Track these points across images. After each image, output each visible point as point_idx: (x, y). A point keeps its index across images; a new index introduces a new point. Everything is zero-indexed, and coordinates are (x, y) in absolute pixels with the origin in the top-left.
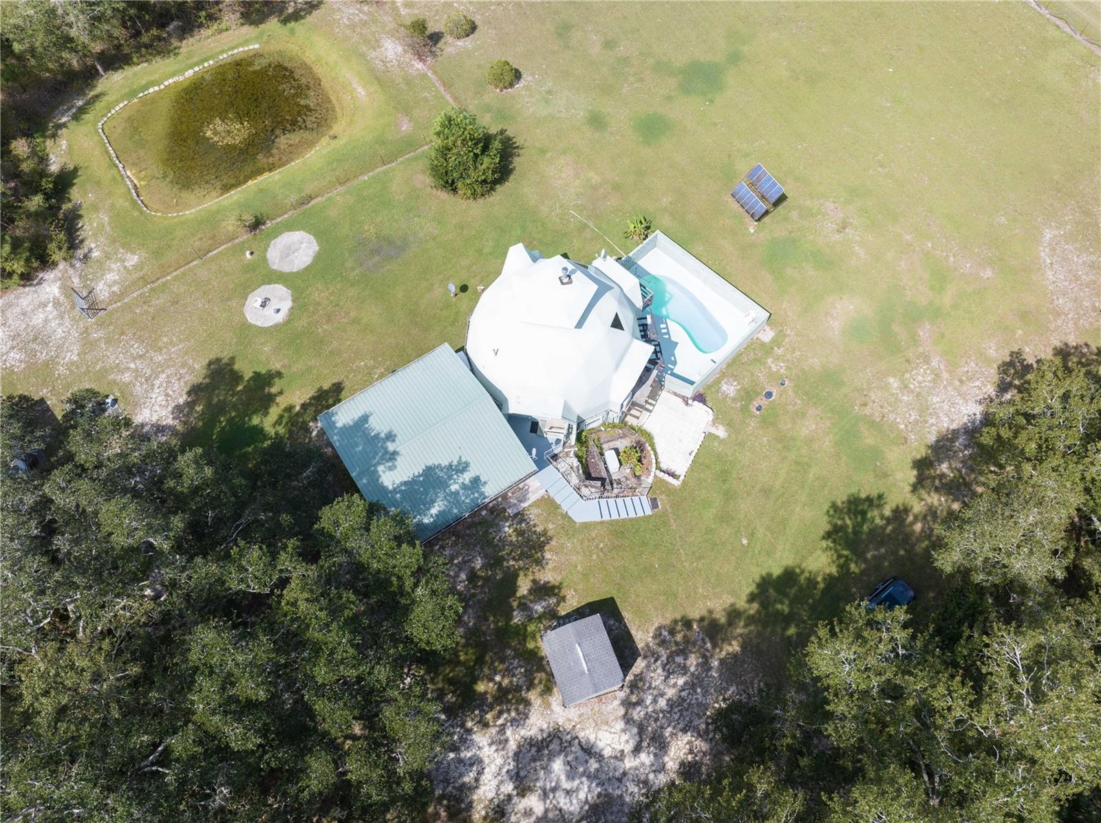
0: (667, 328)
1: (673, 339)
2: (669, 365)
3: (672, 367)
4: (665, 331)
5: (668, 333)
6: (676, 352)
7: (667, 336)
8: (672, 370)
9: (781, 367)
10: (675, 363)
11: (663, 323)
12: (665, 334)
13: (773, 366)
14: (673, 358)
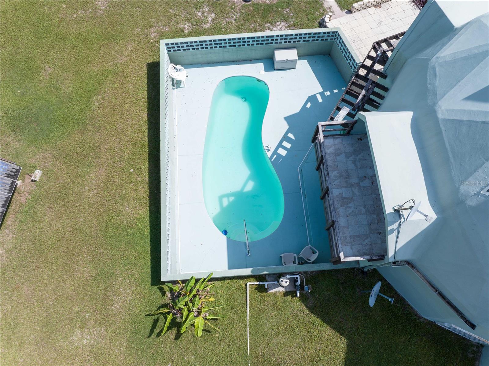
0: (280, 145)
1: (286, 127)
2: (320, 100)
3: (319, 97)
4: (285, 144)
5: (285, 138)
6: (297, 109)
7: (291, 135)
8: (321, 94)
9: (203, 13)
10: (312, 99)
11: (279, 156)
12: (289, 140)
13: (210, 19)
14: (309, 105)
